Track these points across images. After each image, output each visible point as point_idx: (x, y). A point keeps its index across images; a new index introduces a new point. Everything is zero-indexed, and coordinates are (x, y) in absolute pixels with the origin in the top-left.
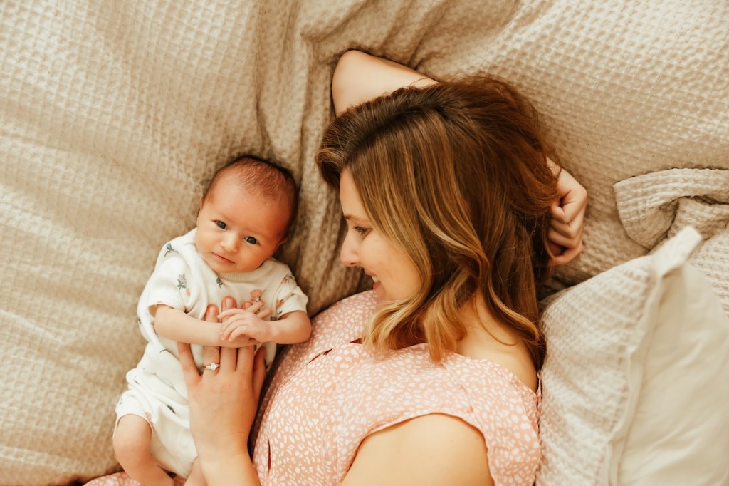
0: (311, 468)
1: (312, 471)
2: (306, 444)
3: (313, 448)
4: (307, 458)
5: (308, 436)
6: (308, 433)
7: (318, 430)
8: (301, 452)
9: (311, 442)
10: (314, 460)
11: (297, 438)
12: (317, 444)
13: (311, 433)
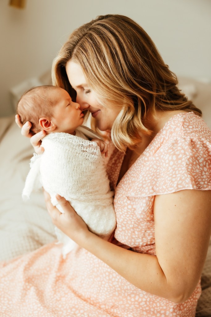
0: (139, 227)
1: (141, 228)
2: (130, 220)
3: (133, 219)
4: (135, 225)
5: (128, 216)
6: (127, 215)
7: (129, 210)
8: (131, 224)
9: (131, 217)
10: (137, 223)
11: (126, 220)
12: (133, 216)
13: (128, 214)
